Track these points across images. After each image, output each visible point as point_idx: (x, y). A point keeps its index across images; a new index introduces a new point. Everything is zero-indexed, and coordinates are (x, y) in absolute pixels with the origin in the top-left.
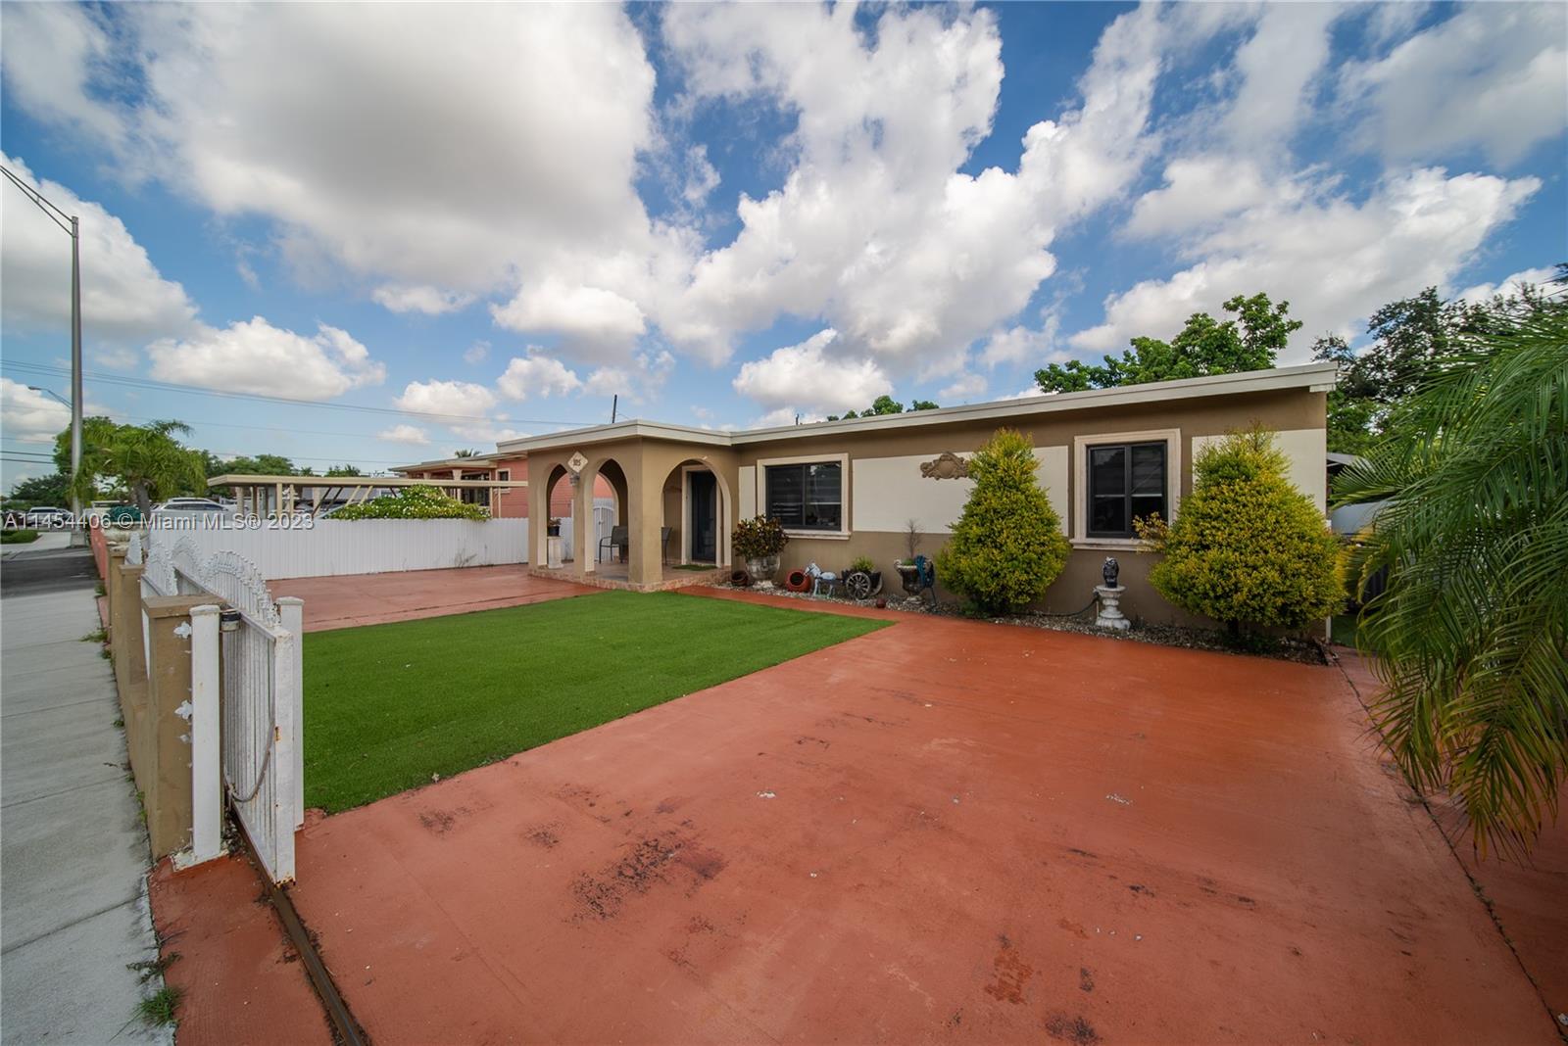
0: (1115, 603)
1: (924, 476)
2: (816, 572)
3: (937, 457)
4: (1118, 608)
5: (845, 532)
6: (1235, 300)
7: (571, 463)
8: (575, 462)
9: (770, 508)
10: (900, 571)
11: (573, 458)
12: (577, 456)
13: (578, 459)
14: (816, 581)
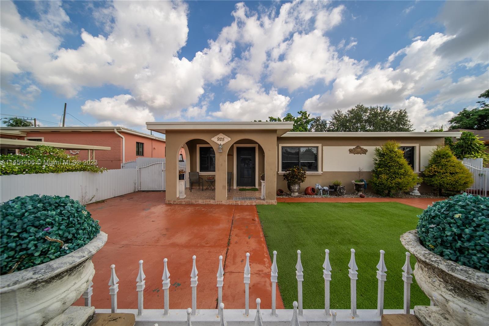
0: (418, 189)
1: (350, 153)
2: (320, 187)
3: (354, 147)
4: (418, 190)
5: (320, 172)
7: (215, 139)
8: (219, 139)
9: (283, 163)
10: (355, 184)
11: (216, 137)
12: (221, 136)
13: (222, 137)
14: (321, 190)
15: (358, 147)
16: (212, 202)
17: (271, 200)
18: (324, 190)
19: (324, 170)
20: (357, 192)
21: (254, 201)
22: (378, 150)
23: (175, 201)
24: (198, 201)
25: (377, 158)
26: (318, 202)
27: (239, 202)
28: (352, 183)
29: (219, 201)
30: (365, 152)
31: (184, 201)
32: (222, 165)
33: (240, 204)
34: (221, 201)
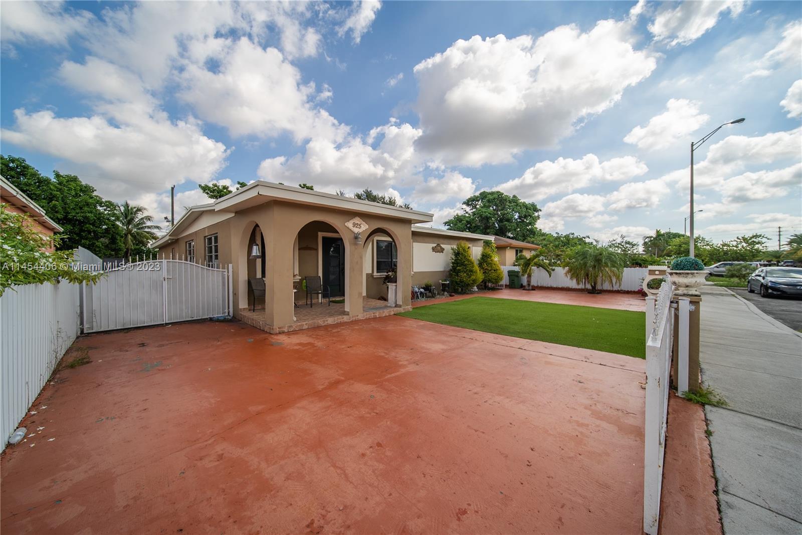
1: (433, 251)
2: (417, 290)
3: (435, 245)
6: (304, 185)
7: (350, 224)
8: (355, 225)
9: (377, 261)
10: (442, 284)
11: (352, 222)
12: (357, 220)
13: (359, 223)
14: (419, 293)
15: (438, 245)
16: (346, 319)
17: (407, 306)
18: (421, 292)
19: (414, 271)
20: (442, 293)
21: (392, 310)
22: (452, 249)
23: (290, 327)
24: (327, 321)
25: (454, 257)
26: (436, 303)
27: (378, 313)
28: (439, 283)
29: (355, 316)
30: (442, 250)
31: (306, 324)
32: (357, 263)
33: (378, 317)
34: (357, 316)
